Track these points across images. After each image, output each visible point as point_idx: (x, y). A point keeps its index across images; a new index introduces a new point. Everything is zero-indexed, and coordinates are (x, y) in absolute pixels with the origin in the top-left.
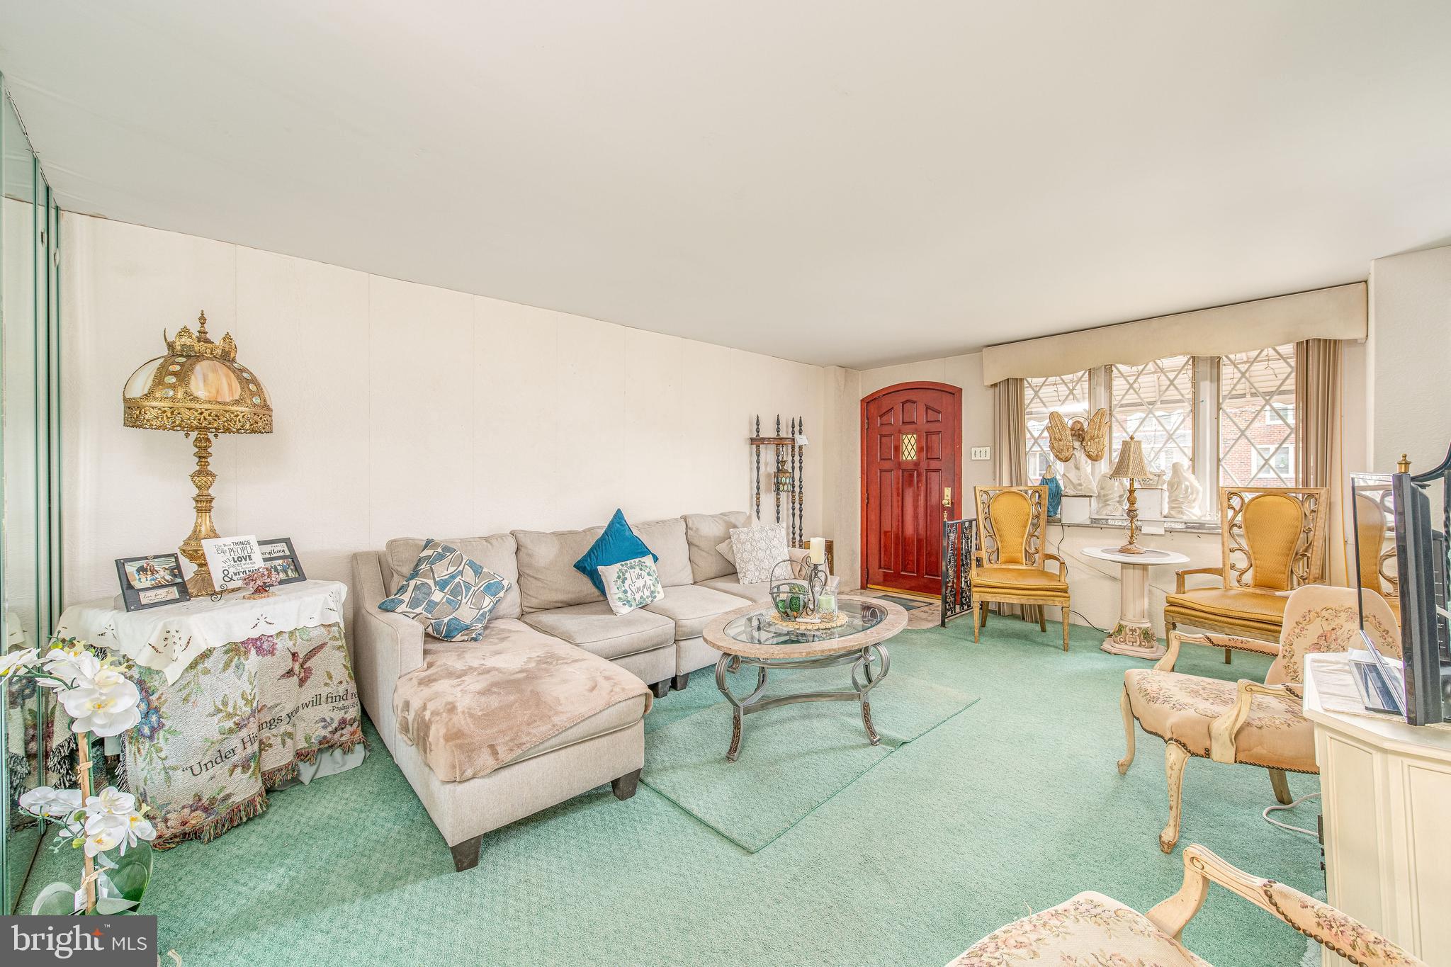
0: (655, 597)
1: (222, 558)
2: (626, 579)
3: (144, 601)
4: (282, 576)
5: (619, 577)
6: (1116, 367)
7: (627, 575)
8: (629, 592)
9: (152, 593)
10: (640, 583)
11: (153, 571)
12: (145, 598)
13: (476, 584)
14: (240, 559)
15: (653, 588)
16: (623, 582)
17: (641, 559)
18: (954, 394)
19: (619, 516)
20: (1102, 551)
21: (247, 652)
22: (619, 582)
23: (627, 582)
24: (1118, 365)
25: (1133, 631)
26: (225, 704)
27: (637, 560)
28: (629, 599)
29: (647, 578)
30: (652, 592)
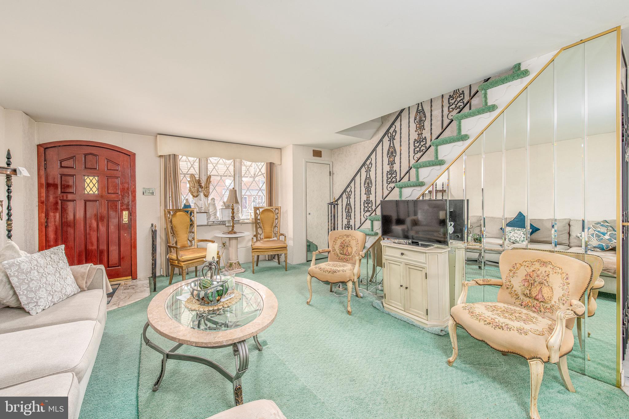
6: (209, 159)
18: (130, 156)
20: (222, 234)
24: (210, 158)
25: (235, 263)
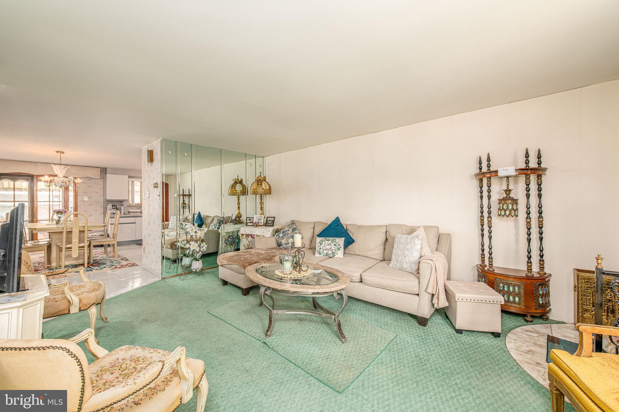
0: (335, 255)
1: (256, 219)
2: (322, 244)
3: (248, 225)
4: (270, 225)
5: (320, 242)
7: (323, 243)
8: (322, 249)
9: (249, 224)
10: (328, 247)
11: (251, 220)
12: (248, 224)
13: (290, 234)
14: (259, 220)
15: (334, 251)
16: (321, 245)
17: (335, 238)
19: (337, 220)
21: (249, 237)
22: (319, 244)
23: (322, 245)
26: (245, 245)
27: (333, 238)
28: (320, 252)
29: (333, 246)
30: (333, 253)
